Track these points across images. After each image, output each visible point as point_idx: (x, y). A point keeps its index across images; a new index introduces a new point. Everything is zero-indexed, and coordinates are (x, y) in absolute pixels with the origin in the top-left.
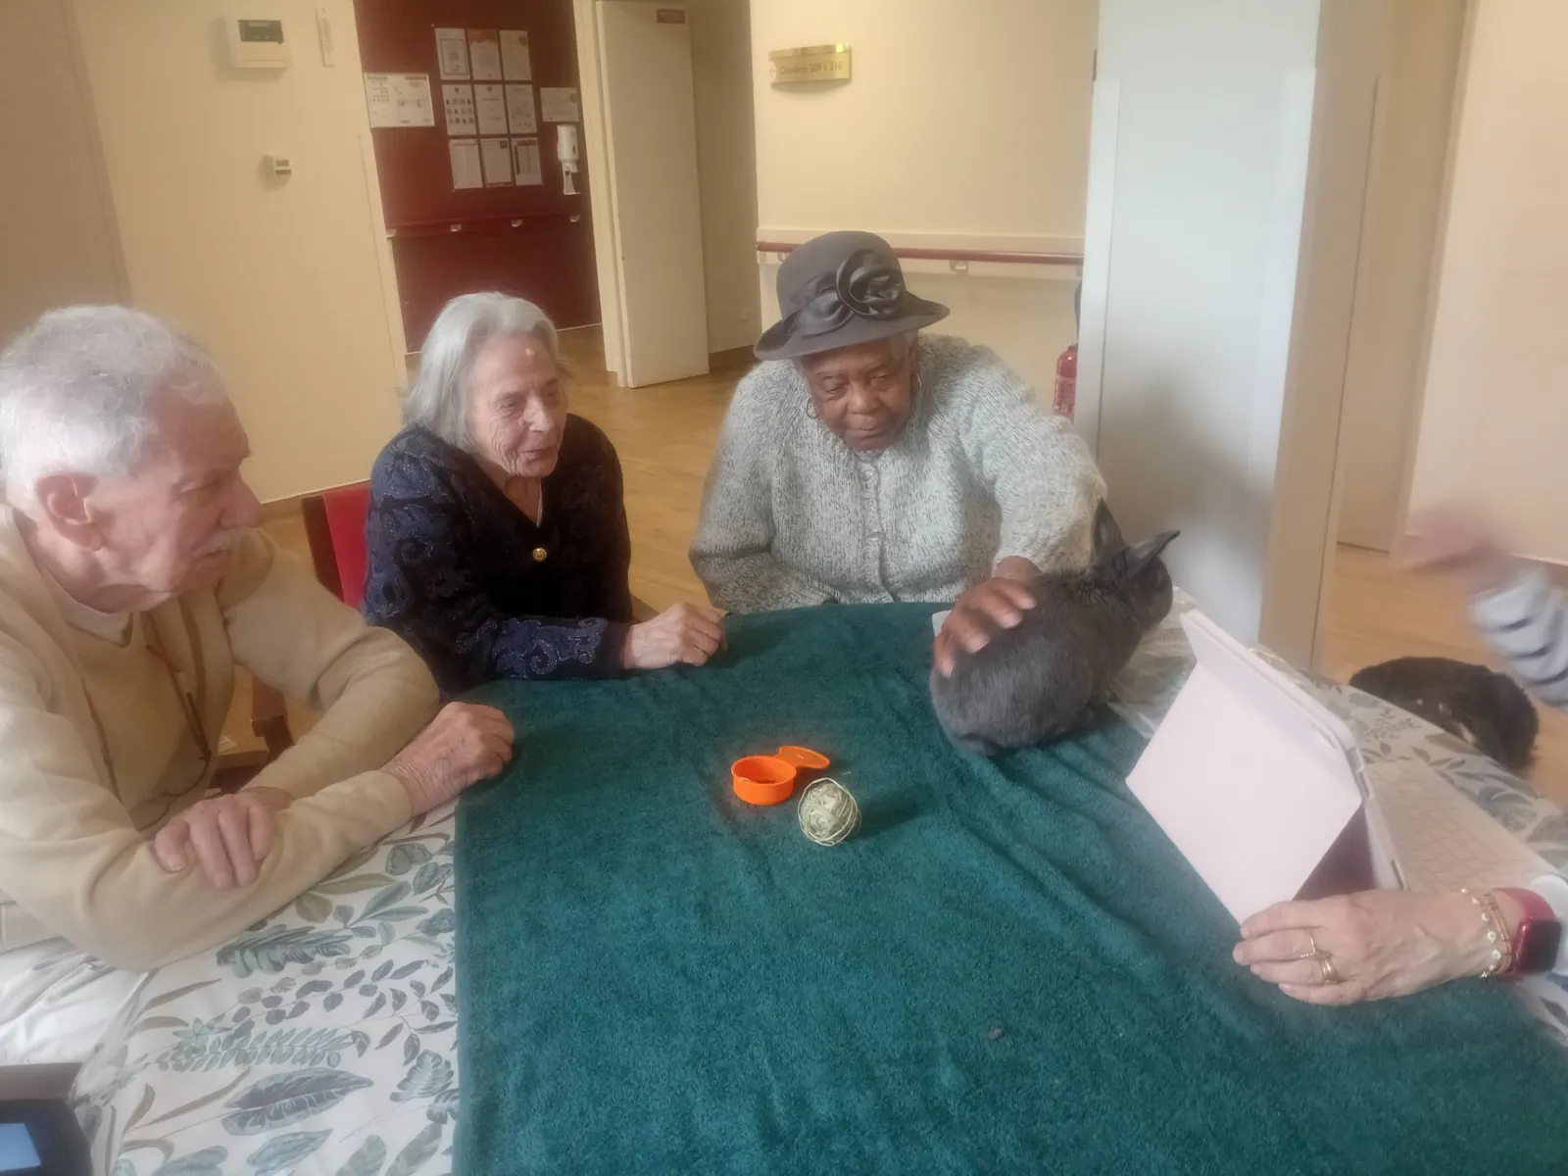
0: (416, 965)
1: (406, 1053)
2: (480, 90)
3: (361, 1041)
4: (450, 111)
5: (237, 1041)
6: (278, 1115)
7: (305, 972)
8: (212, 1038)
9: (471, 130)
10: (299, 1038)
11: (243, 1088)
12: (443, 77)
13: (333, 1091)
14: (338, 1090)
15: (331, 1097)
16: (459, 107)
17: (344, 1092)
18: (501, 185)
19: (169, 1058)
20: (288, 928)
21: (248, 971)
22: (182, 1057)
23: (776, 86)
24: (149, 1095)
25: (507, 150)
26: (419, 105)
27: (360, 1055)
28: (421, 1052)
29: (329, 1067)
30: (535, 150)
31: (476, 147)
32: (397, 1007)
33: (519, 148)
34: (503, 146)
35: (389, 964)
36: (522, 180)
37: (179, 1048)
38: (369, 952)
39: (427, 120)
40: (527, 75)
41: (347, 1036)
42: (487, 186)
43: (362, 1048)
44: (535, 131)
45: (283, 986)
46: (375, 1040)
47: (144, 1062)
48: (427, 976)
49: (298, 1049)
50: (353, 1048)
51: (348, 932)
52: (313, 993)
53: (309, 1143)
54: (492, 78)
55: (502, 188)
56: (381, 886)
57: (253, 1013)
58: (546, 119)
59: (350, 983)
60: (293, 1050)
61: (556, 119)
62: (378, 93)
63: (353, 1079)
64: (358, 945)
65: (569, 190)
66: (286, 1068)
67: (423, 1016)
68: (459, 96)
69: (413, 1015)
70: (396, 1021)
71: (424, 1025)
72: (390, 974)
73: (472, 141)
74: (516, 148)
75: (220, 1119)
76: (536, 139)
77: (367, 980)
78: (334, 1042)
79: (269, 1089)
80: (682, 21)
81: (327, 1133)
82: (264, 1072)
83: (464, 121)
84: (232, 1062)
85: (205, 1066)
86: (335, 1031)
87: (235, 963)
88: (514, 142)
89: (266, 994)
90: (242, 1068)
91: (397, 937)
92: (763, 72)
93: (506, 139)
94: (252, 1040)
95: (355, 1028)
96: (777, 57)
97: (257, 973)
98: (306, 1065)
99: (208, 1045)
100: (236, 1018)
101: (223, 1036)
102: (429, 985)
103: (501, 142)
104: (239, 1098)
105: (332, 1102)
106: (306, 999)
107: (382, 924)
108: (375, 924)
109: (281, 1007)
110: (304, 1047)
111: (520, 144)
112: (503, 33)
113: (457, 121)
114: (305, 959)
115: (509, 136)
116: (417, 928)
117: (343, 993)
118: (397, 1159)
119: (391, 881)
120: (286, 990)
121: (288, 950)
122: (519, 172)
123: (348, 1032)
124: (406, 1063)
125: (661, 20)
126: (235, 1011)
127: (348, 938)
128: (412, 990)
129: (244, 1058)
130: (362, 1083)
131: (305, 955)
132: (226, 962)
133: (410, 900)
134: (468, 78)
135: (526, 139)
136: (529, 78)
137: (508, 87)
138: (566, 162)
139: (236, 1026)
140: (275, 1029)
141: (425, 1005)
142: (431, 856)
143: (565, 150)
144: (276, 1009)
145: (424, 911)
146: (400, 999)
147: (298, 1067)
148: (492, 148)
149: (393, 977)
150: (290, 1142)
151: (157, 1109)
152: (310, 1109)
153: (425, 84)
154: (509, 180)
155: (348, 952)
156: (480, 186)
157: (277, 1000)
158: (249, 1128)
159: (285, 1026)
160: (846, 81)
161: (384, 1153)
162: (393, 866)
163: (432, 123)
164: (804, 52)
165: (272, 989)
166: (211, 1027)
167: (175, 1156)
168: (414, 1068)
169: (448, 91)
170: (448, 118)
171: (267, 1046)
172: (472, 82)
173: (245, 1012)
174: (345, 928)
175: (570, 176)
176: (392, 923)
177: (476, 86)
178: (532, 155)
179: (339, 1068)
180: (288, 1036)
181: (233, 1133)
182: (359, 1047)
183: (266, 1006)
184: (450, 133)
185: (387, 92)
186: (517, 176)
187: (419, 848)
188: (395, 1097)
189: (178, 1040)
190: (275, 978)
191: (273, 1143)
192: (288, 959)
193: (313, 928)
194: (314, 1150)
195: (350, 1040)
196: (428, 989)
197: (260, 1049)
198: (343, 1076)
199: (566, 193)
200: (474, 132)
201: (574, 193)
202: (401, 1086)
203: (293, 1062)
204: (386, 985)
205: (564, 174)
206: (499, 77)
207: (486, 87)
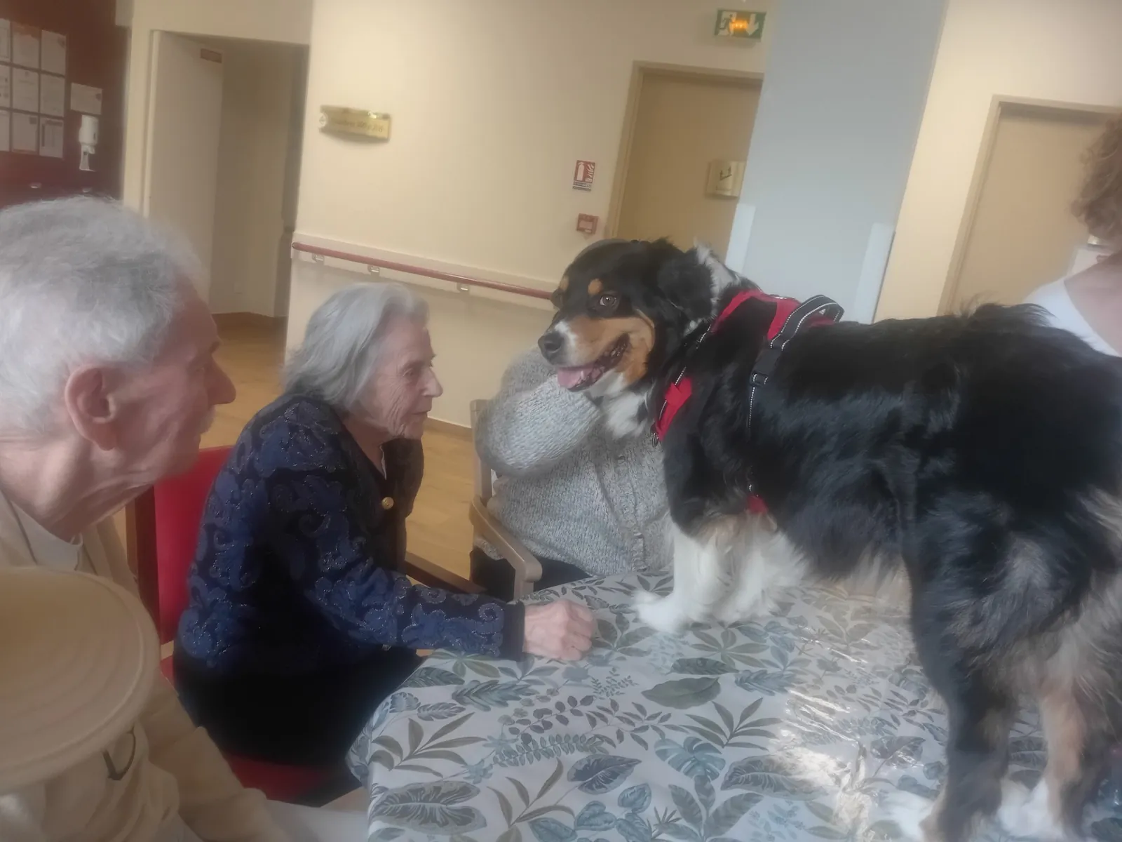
2: (18, 73)
9: (6, 103)
18: (26, 153)
23: (325, 131)
25: (35, 127)
30: (60, 130)
31: (8, 118)
33: (46, 128)
34: (32, 121)
36: (46, 152)
40: (62, 70)
42: (13, 152)
44: (62, 114)
54: (30, 66)
55: (27, 155)
58: (73, 107)
61: (81, 110)
65: (84, 167)
73: (5, 112)
74: (44, 127)
76: (61, 121)
80: (219, 61)
88: (43, 120)
92: (313, 120)
93: (36, 117)
96: (326, 110)
103: (31, 118)
111: (47, 124)
112: (45, 33)
115: (39, 115)
122: (43, 144)
125: (202, 57)
134: (8, 61)
135: (53, 120)
136: (63, 73)
137: (44, 76)
138: (84, 144)
143: (85, 136)
148: (22, 121)
154: (34, 149)
156: (7, 149)
160: (383, 140)
164: (346, 111)
175: (87, 157)
177: (15, 70)
178: (57, 133)
186: (41, 147)
199: (81, 168)
200: (8, 105)
201: (88, 170)
205: (82, 154)
206: (36, 66)
207: (23, 71)
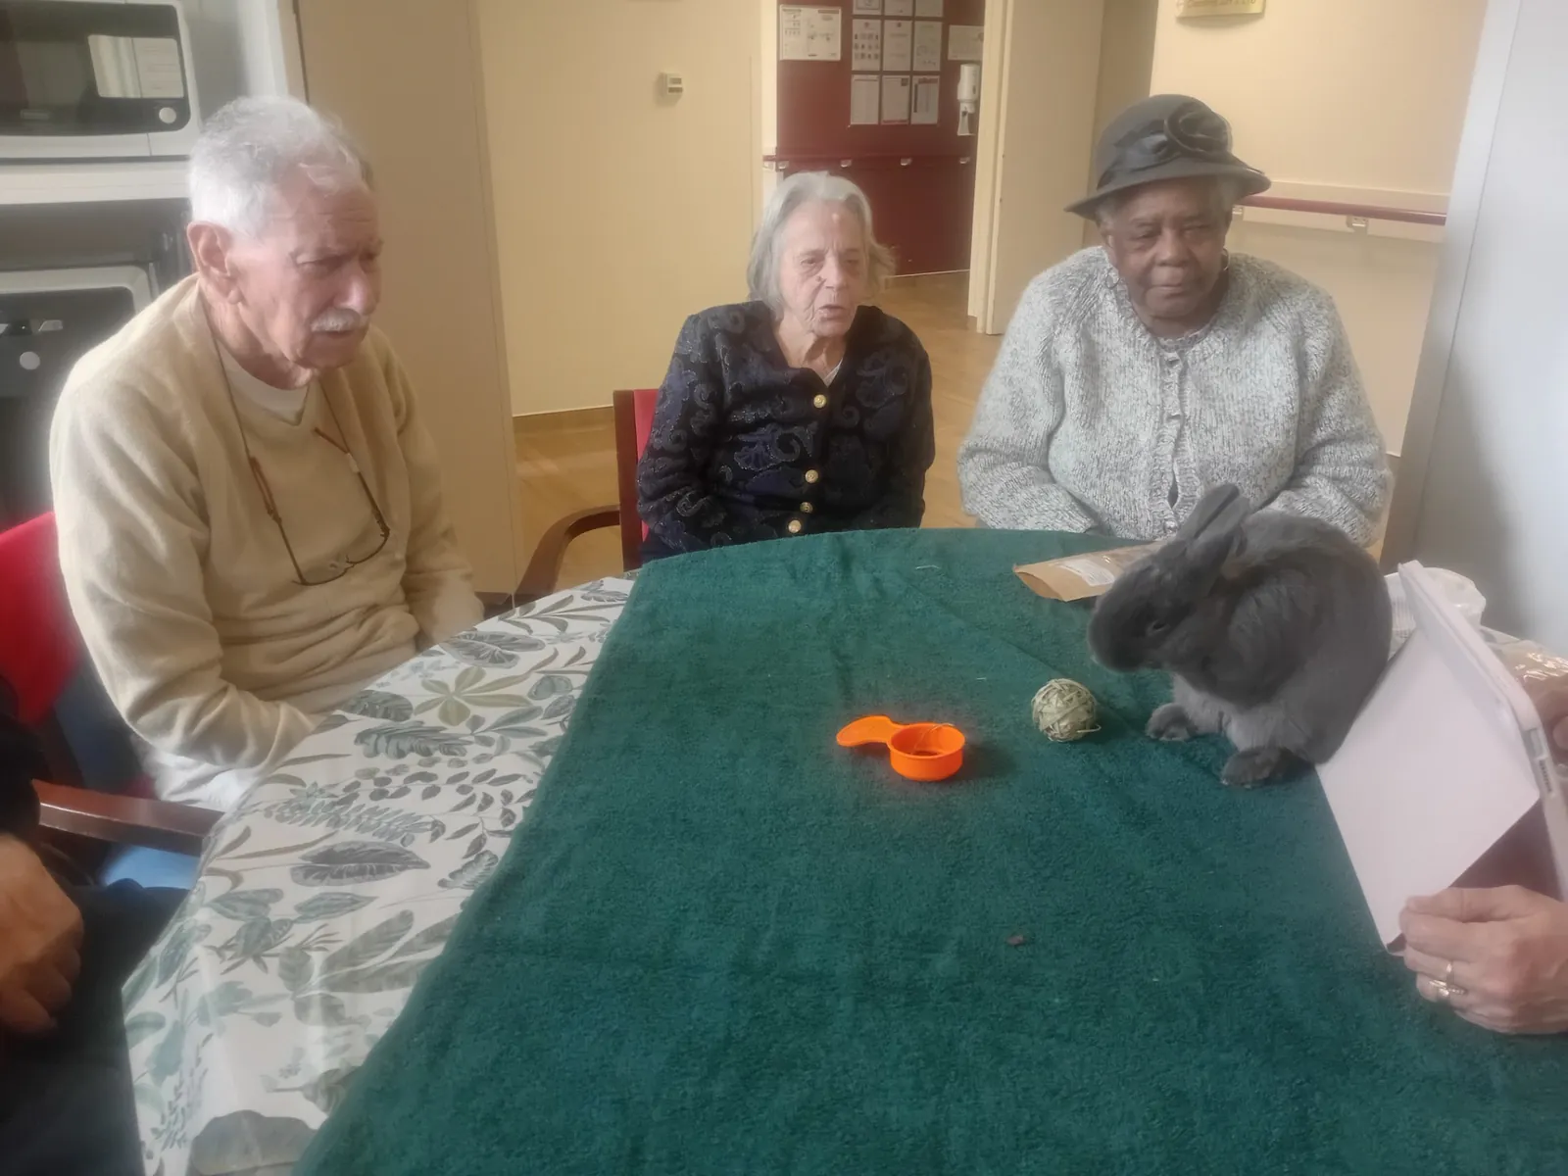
0: (514, 777)
1: (469, 848)
2: (890, 25)
3: (438, 829)
4: (857, 47)
5: (337, 808)
6: (339, 875)
7: (420, 764)
8: (319, 800)
9: (875, 65)
10: (388, 816)
11: (321, 847)
12: (855, 12)
13: (394, 865)
14: (398, 866)
15: (391, 870)
16: (866, 42)
17: (401, 869)
18: (897, 123)
19: (276, 809)
20: (424, 725)
21: (376, 753)
22: (288, 810)
23: (1183, 20)
24: (246, 834)
25: (907, 88)
26: (828, 39)
27: (432, 840)
28: (483, 849)
29: (401, 846)
30: (935, 89)
31: (877, 83)
32: (481, 808)
33: (920, 86)
34: (904, 83)
35: (493, 771)
36: (918, 119)
37: (289, 802)
38: (481, 759)
39: (834, 54)
40: (939, 12)
41: (427, 823)
42: (883, 124)
43: (435, 836)
44: (937, 68)
45: (396, 771)
46: (449, 833)
47: (255, 808)
48: (519, 788)
49: (384, 825)
50: (428, 835)
51: (472, 739)
52: (419, 782)
53: (354, 903)
54: (901, 14)
55: (897, 126)
56: (518, 706)
57: (362, 787)
58: (951, 56)
59: (452, 780)
60: (379, 824)
61: (959, 58)
62: (791, 25)
63: (415, 860)
64: (475, 750)
65: (963, 131)
66: (367, 837)
67: (500, 822)
68: (868, 32)
69: (492, 819)
70: (476, 820)
71: (494, 829)
72: (488, 781)
73: (875, 77)
74: (916, 86)
75: (292, 866)
76: (937, 77)
77: (467, 781)
78: (414, 824)
79: (344, 852)
81: (371, 899)
82: (347, 836)
83: (870, 56)
84: (325, 823)
85: (300, 823)
86: (420, 817)
87: (368, 744)
88: (916, 79)
89: (379, 775)
90: (330, 830)
91: (510, 750)
92: (1169, 5)
93: (908, 77)
94: (350, 809)
95: (437, 818)
97: (382, 756)
98: (383, 840)
99: (313, 806)
100: (346, 789)
101: (328, 801)
102: (516, 798)
103: (903, 79)
104: (315, 854)
105: (388, 874)
106: (410, 786)
107: (502, 738)
108: (495, 736)
109: (386, 788)
110: (390, 824)
111: (921, 82)
113: (863, 56)
114: (427, 753)
115: (912, 73)
116: (530, 747)
117: (442, 787)
118: (418, 936)
119: (528, 703)
120: (398, 774)
121: (415, 742)
122: (915, 111)
123: (431, 820)
124: (467, 856)
126: (348, 783)
127: (470, 743)
128: (502, 798)
129: (336, 822)
130: (422, 865)
131: (428, 749)
132: (362, 742)
133: (535, 723)
134: (878, 13)
135: (928, 77)
136: (940, 15)
137: (918, 24)
138: (963, 101)
139: (342, 795)
140: (373, 804)
141: (506, 812)
142: (572, 689)
143: (964, 91)
144: (382, 788)
145: (543, 734)
146: (488, 801)
147: (376, 839)
148: (893, 83)
149: (490, 783)
150: (338, 899)
151: (245, 848)
152: (368, 876)
153: (837, 18)
154: (905, 117)
155: (464, 755)
156: (874, 121)
157: (386, 781)
158: (310, 879)
159: (383, 803)
160: (1258, 16)
161: (410, 927)
162: (536, 693)
163: (838, 57)
165: (388, 772)
166: (321, 791)
167: (239, 888)
168: (470, 863)
169: (858, 26)
170: (854, 51)
171: (360, 817)
172: (883, 18)
173: (357, 785)
174: (472, 734)
175: (966, 117)
176: (511, 739)
177: (886, 22)
178: (931, 94)
179: (408, 848)
180: (381, 812)
181: (296, 882)
182: (433, 835)
183: (376, 784)
184: (853, 69)
185: (799, 24)
186: (913, 114)
187: (565, 682)
188: (442, 883)
189: (292, 796)
190: (393, 763)
191: (321, 898)
192: (412, 750)
193: (444, 729)
194: (353, 910)
195: (429, 827)
196: (515, 799)
197: (353, 817)
198: (408, 855)
199: (960, 133)
200: (878, 68)
201: (968, 134)
202: (452, 875)
203: (374, 835)
204: (480, 789)
205: (961, 114)
206: (909, 13)
207: (895, 22)
